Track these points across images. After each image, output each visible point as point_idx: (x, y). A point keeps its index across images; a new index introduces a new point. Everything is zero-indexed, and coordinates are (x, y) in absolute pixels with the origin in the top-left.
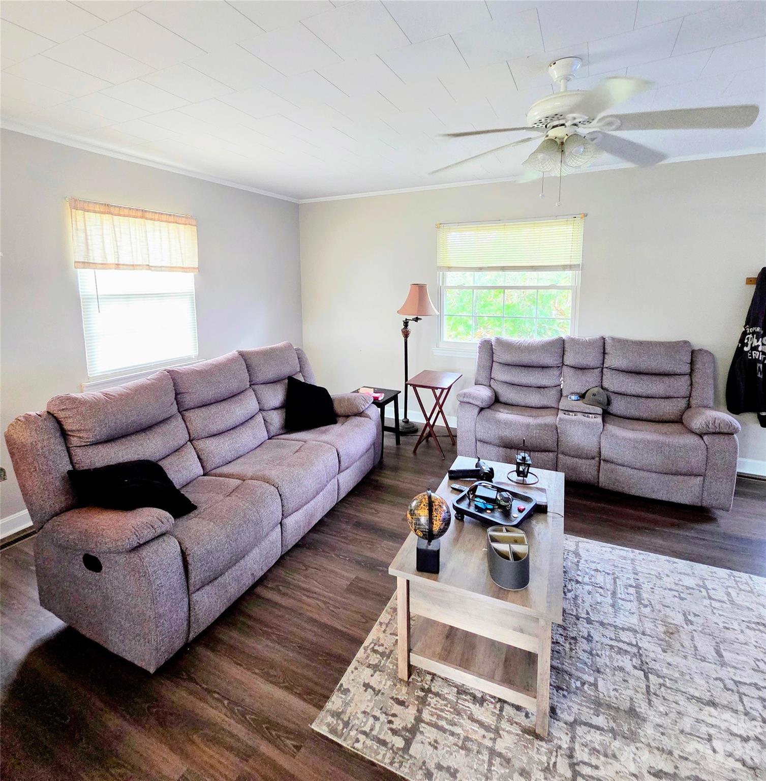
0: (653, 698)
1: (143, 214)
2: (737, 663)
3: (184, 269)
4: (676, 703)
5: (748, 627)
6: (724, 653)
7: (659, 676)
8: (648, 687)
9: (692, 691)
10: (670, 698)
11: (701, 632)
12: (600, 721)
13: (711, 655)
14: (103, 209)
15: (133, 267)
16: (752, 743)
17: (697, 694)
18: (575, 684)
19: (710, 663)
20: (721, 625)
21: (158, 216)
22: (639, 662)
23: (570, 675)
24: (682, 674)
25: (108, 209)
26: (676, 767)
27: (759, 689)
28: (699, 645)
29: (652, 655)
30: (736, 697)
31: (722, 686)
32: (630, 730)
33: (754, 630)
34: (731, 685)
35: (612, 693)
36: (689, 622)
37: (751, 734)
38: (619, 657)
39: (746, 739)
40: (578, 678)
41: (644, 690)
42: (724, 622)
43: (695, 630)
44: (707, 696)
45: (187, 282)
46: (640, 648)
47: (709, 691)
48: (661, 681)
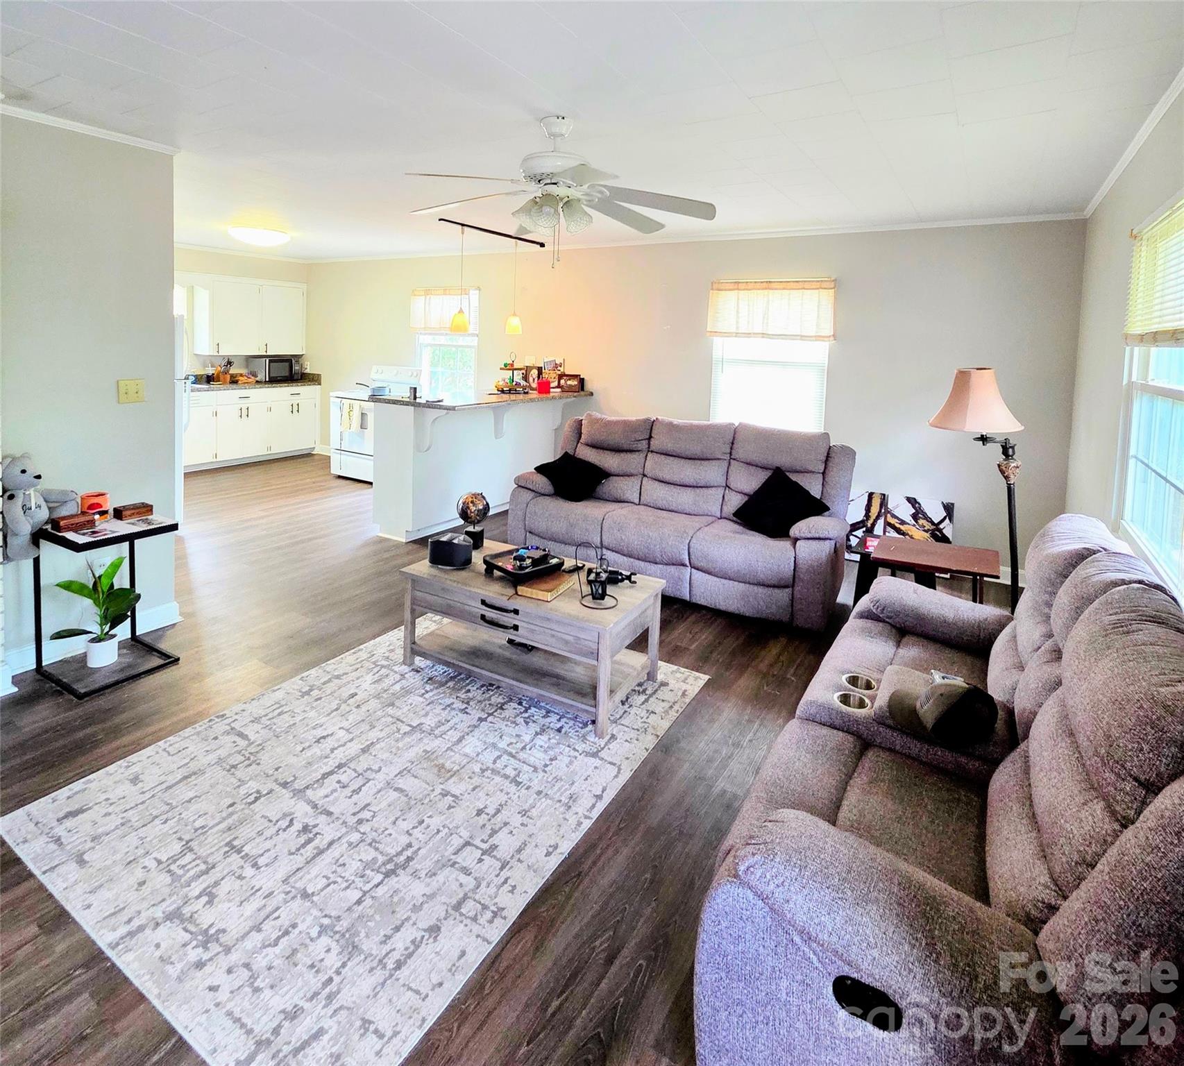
0: (394, 720)
1: (768, 285)
2: (382, 796)
3: (819, 338)
4: (382, 730)
5: (410, 845)
6: (396, 794)
7: (405, 733)
8: (402, 722)
9: (382, 744)
10: (387, 729)
11: (429, 795)
12: (397, 687)
13: (401, 783)
14: (731, 286)
15: (748, 335)
16: (328, 751)
17: (378, 746)
18: (428, 687)
19: (396, 776)
20: (427, 821)
21: (786, 285)
22: (424, 729)
23: (437, 688)
24: (398, 748)
25: (737, 285)
26: (348, 705)
27: (354, 791)
28: (416, 781)
29: (425, 740)
30: (360, 770)
31: (373, 768)
32: (382, 697)
33: (403, 850)
34: (369, 775)
35: (410, 701)
36: (445, 794)
37: (332, 756)
38: (437, 720)
39: (332, 750)
40: (431, 690)
41: (401, 718)
42: (428, 827)
43: (433, 790)
44: (373, 751)
45: (820, 353)
46: (436, 737)
47: (375, 756)
48: (401, 732)
